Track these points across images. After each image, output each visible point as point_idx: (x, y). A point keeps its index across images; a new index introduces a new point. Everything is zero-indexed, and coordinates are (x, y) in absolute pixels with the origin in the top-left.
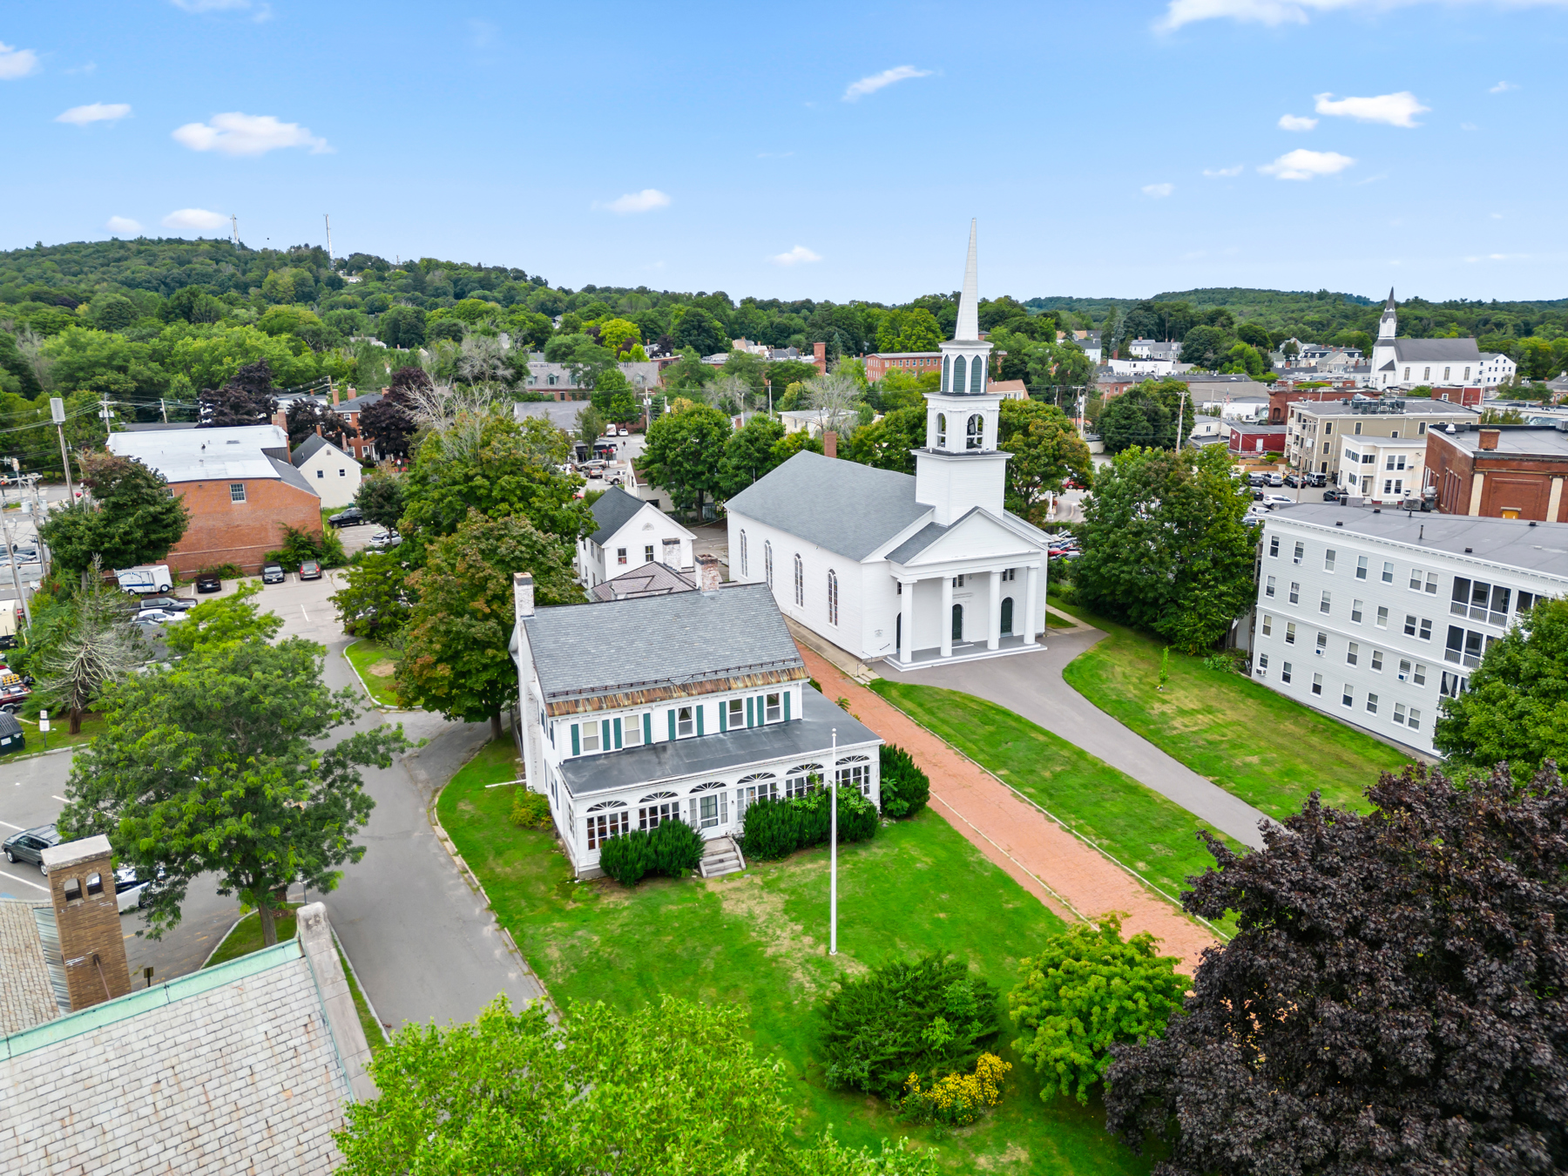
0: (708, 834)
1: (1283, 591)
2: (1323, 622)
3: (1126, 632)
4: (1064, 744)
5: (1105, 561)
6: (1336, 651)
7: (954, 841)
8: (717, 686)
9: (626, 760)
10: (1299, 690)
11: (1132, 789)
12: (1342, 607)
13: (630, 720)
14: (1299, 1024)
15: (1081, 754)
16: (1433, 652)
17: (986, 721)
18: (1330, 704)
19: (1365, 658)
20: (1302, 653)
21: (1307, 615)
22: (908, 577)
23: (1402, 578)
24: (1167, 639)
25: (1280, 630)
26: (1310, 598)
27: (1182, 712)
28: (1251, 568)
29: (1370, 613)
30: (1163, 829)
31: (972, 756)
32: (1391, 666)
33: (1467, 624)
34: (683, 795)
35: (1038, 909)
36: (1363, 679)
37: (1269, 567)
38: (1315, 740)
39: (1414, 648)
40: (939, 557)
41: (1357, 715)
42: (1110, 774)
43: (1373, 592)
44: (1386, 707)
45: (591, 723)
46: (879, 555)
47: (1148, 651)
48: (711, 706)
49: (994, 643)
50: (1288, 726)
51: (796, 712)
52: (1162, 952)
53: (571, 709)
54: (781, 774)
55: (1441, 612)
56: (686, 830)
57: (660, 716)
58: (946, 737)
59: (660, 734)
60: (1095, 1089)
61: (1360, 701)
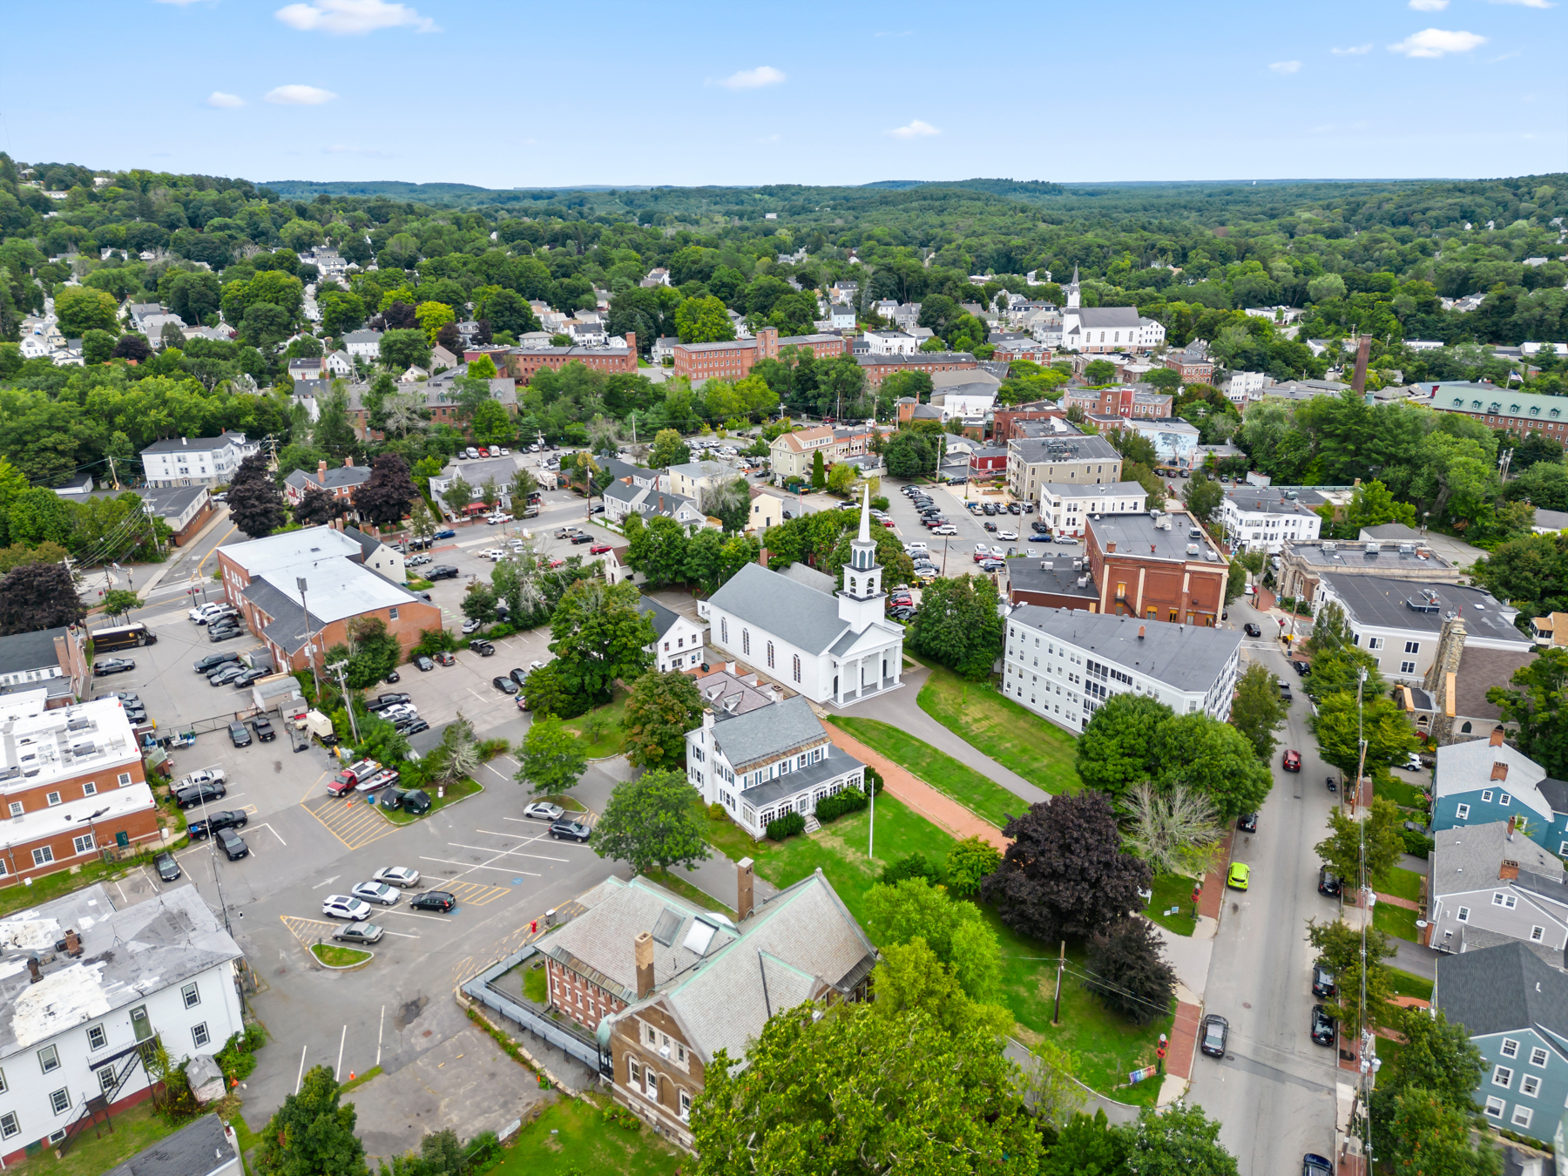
0: (804, 814)
1: (1017, 654)
2: (1034, 671)
3: (941, 668)
4: (927, 746)
5: (933, 639)
6: (1041, 685)
7: (896, 805)
8: (797, 750)
9: (767, 789)
10: (1025, 701)
11: (961, 767)
12: (1043, 665)
13: (765, 771)
14: (1034, 865)
15: (936, 750)
16: (1080, 689)
17: (890, 737)
18: (1038, 708)
19: (1053, 689)
20: (1026, 683)
21: (1027, 666)
22: (841, 662)
23: (1067, 656)
24: (962, 675)
25: (1016, 672)
26: (1029, 659)
27: (976, 721)
28: (1002, 639)
29: (1054, 670)
30: (976, 787)
31: (889, 757)
32: (1064, 694)
33: (1093, 680)
34: (793, 801)
35: (938, 830)
36: (1053, 699)
37: (1010, 642)
38: (1033, 730)
39: (1072, 687)
40: (856, 651)
41: (1050, 714)
42: (950, 760)
43: (1056, 661)
44: (1062, 712)
45: (751, 775)
46: (826, 652)
47: (953, 681)
48: (794, 759)
49: (880, 686)
50: (1022, 723)
51: (826, 756)
52: (992, 845)
53: (744, 770)
54: (827, 786)
55: (1082, 672)
56: (796, 814)
57: (775, 767)
58: (875, 748)
59: (776, 775)
60: (976, 891)
61: (1052, 708)
